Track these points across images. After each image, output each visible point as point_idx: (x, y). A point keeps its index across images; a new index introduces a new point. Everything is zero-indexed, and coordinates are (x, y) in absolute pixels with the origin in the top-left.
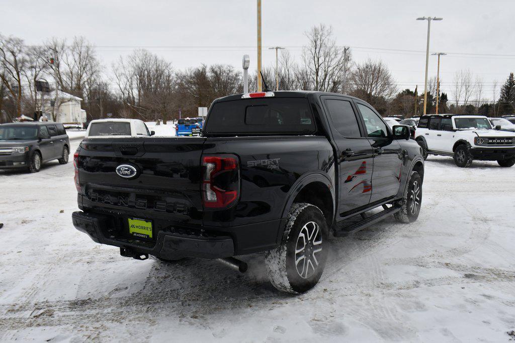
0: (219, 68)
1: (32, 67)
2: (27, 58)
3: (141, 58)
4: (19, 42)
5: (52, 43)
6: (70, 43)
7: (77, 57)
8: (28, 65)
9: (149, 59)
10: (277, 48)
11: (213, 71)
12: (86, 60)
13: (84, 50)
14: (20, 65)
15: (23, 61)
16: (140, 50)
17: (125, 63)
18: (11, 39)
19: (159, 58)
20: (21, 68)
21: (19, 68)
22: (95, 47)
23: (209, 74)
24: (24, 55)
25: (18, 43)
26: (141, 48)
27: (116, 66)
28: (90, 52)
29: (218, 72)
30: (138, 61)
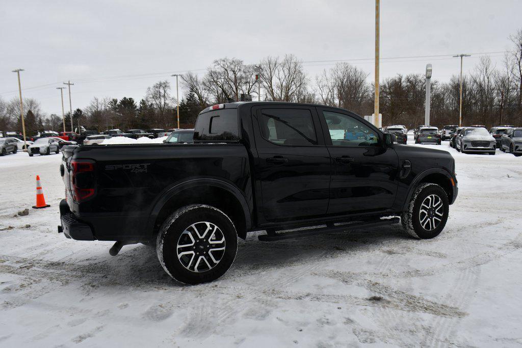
0: (414, 77)
1: (246, 83)
2: (244, 75)
3: (342, 71)
4: (240, 63)
5: (267, 61)
6: (281, 60)
7: (286, 72)
8: (244, 81)
9: (349, 70)
10: (462, 56)
11: (408, 80)
12: (295, 74)
13: (292, 65)
14: (238, 81)
15: (241, 78)
16: (342, 63)
17: (328, 76)
18: (233, 61)
19: (359, 70)
20: (239, 83)
21: (237, 84)
22: (302, 62)
23: (404, 84)
24: (242, 73)
25: (238, 64)
26: (343, 62)
27: (319, 79)
28: (297, 67)
29: (414, 82)
30: (339, 73)
